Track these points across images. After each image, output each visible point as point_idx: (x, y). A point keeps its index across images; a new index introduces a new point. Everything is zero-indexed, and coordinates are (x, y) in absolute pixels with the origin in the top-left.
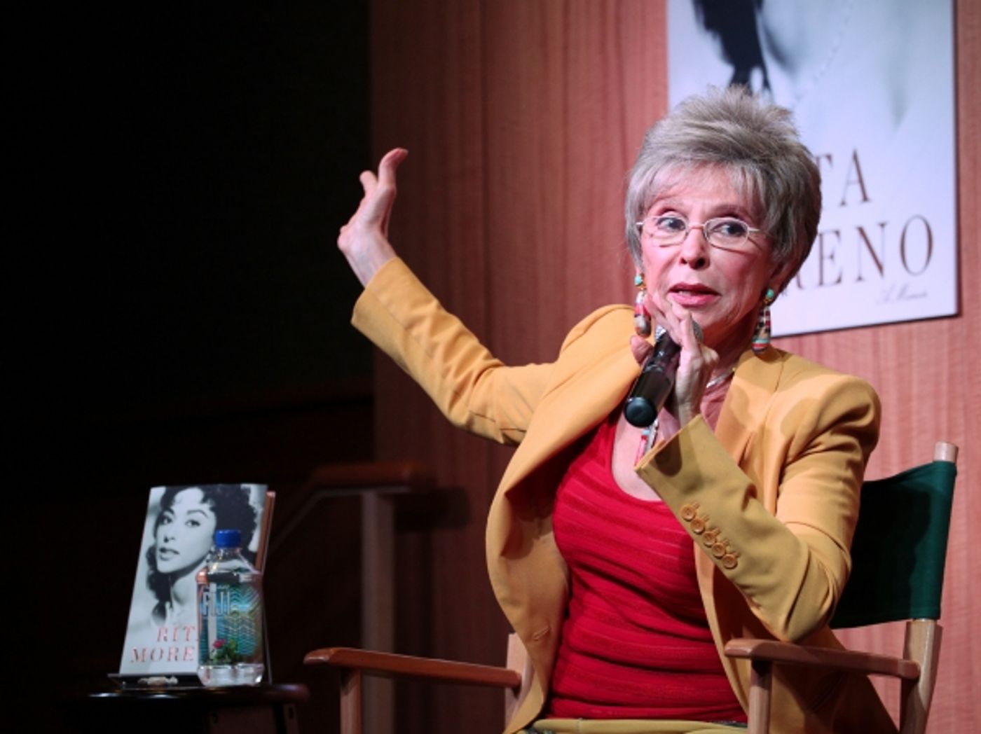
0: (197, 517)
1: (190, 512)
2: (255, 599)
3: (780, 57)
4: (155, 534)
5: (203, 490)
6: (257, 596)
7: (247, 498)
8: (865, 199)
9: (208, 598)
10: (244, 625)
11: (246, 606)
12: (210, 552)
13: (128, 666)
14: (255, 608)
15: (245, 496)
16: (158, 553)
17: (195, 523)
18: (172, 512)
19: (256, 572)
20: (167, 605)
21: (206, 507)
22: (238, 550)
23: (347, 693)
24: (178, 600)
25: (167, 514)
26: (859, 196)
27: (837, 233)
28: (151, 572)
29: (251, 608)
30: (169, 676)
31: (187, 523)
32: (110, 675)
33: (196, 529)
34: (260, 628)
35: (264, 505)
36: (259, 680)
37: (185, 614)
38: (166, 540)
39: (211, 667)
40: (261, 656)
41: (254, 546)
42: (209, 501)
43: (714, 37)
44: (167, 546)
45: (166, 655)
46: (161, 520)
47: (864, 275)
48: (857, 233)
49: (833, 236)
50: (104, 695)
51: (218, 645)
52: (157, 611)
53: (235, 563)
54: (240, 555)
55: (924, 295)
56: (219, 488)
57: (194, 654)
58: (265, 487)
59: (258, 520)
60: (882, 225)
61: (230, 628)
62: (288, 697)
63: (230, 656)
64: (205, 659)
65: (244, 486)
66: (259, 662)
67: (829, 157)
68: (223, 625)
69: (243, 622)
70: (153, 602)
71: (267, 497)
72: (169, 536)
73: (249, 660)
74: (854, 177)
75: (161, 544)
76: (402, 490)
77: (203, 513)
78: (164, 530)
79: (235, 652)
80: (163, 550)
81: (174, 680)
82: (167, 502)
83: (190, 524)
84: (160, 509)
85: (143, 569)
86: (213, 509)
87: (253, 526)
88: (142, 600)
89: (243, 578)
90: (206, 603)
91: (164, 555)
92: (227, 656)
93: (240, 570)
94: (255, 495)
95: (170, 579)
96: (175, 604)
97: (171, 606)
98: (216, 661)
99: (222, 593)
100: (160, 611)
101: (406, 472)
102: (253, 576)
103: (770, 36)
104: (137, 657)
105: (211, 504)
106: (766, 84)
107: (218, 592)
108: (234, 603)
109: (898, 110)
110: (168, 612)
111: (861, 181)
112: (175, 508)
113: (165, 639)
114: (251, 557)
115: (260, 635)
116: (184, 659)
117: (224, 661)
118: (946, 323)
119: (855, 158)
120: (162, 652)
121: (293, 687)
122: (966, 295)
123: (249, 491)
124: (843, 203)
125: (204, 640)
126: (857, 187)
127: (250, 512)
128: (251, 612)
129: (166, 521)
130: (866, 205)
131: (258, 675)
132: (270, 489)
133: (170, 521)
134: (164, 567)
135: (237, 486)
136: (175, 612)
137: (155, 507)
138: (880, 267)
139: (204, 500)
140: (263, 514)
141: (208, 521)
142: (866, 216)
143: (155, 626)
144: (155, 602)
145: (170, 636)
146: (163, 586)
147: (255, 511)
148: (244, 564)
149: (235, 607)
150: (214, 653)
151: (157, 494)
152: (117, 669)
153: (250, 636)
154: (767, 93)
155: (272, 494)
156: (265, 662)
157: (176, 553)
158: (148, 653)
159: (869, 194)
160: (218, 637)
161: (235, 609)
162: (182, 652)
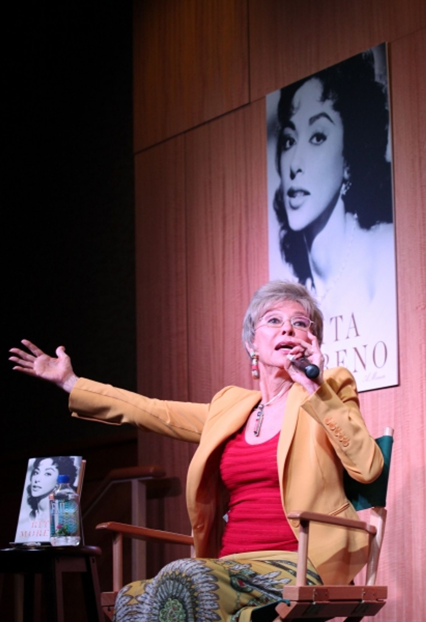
0: (50, 471)
1: (47, 469)
2: (75, 508)
3: (319, 273)
4: (31, 480)
5: (53, 459)
6: (77, 506)
7: (73, 462)
8: (357, 335)
9: (54, 506)
10: (70, 519)
11: (72, 511)
12: (56, 487)
13: (19, 539)
14: (76, 511)
15: (72, 462)
16: (32, 488)
17: (49, 474)
18: (39, 469)
19: (76, 495)
20: (36, 511)
21: (54, 467)
22: (68, 484)
23: (116, 543)
24: (42, 509)
25: (36, 470)
26: (355, 334)
27: (345, 351)
28: (29, 497)
29: (74, 512)
30: (37, 543)
31: (45, 474)
32: (11, 543)
33: (50, 477)
34: (78, 520)
35: (80, 465)
36: (78, 544)
37: (44, 515)
38: (36, 482)
39: (56, 538)
40: (79, 533)
41: (76, 484)
42: (56, 464)
43: (290, 266)
44: (36, 485)
45: (35, 534)
46: (33, 473)
47: (357, 370)
48: (354, 350)
49: (344, 353)
50: (7, 550)
51: (59, 527)
52: (32, 514)
53: (67, 490)
54: (69, 487)
55: (384, 377)
56: (60, 458)
57: (48, 533)
58: (81, 457)
59: (78, 472)
60: (365, 346)
61: (65, 520)
62: (93, 553)
63: (64, 532)
64: (53, 534)
65: (72, 457)
66: (78, 536)
67: (341, 317)
68: (61, 519)
69: (70, 517)
70: (30, 510)
71: (82, 462)
72: (37, 480)
73: (74, 535)
74: (352, 325)
75: (34, 484)
76: (150, 478)
77: (52, 469)
78: (35, 478)
79: (67, 530)
80: (35, 487)
81: (39, 544)
82: (36, 465)
83: (46, 474)
84: (33, 468)
85: (25, 496)
86: (57, 468)
87: (76, 475)
88: (25, 509)
89: (70, 497)
90: (53, 508)
91: (35, 489)
92: (63, 533)
93: (68, 493)
94: (77, 461)
95: (37, 499)
96: (40, 510)
97: (38, 512)
98: (58, 534)
99: (61, 504)
100: (33, 514)
101: (151, 470)
102: (75, 496)
103: (314, 263)
104: (23, 535)
105: (57, 465)
106: (313, 285)
107: (59, 503)
108: (66, 509)
109: (372, 293)
110: (37, 514)
111: (355, 327)
112: (40, 467)
113: (36, 527)
114: (75, 489)
115: (78, 524)
116: (44, 535)
117: (62, 535)
118: (393, 389)
119: (353, 316)
120: (34, 532)
121: (94, 548)
122: (402, 376)
123: (73, 459)
124: (348, 337)
125: (52, 526)
126: (354, 330)
127: (74, 469)
128: (75, 513)
129: (36, 473)
130: (358, 337)
131: (77, 542)
132: (83, 459)
133: (37, 473)
134: (35, 494)
135: (68, 457)
136: (40, 514)
137: (31, 468)
138: (364, 365)
139: (53, 464)
140: (80, 470)
141: (55, 473)
142: (358, 342)
143: (31, 521)
144: (31, 510)
145: (38, 525)
146: (34, 502)
147: (76, 468)
148: (71, 491)
149: (67, 511)
150: (57, 531)
151: (32, 461)
152: (13, 541)
153: (74, 524)
154: (313, 289)
155: (84, 461)
156: (81, 536)
157: (40, 488)
158: (28, 532)
159: (359, 333)
160: (59, 523)
161: (66, 512)
162: (43, 532)
